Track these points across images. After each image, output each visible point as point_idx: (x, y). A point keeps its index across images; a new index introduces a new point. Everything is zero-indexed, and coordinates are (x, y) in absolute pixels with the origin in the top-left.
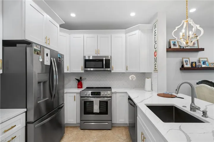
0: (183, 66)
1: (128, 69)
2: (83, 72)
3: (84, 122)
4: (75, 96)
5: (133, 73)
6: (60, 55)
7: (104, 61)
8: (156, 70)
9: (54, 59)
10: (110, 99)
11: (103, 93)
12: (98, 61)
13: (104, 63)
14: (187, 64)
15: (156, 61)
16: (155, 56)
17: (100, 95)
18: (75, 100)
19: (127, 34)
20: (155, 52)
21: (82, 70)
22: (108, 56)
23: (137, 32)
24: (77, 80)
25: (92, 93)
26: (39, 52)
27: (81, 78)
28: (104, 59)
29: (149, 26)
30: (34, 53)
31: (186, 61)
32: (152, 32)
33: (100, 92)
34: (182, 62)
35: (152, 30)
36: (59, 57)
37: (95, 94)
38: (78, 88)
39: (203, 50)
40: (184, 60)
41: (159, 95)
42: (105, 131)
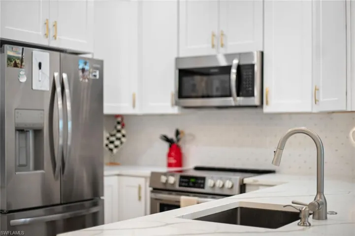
1: (321, 99)
2: (176, 110)
4: (140, 186)
6: (85, 63)
7: (234, 71)
9: (65, 76)
13: (234, 77)
17: (203, 188)
18: (140, 200)
21: (172, 106)
22: (250, 54)
24: (166, 139)
25: (183, 181)
26: (18, 61)
27: (178, 133)
28: (234, 63)
30: (6, 66)
33: (204, 179)
36: (83, 70)
37: (189, 182)
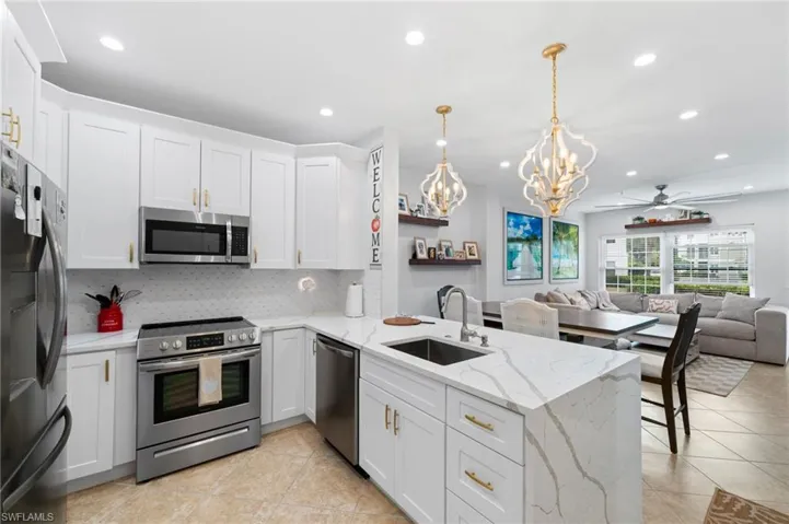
0: (415, 255)
1: (302, 260)
2: (136, 265)
3: (156, 452)
4: (107, 362)
5: (307, 272)
7: (229, 232)
8: (375, 263)
10: (257, 353)
11: (232, 336)
12: (202, 231)
13: (229, 237)
14: (421, 251)
15: (376, 241)
16: (375, 230)
17: (223, 344)
18: (107, 379)
19: (299, 160)
20: (374, 221)
21: (131, 260)
23: (333, 160)
24: (99, 298)
25: (191, 342)
27: (115, 290)
28: (229, 224)
29: (360, 153)
31: (421, 245)
32: (367, 169)
33: (222, 335)
34: (414, 247)
35: (367, 163)
37: (202, 342)
38: (102, 329)
39: (445, 223)
40: (418, 241)
41: (385, 322)
42: (239, 455)
